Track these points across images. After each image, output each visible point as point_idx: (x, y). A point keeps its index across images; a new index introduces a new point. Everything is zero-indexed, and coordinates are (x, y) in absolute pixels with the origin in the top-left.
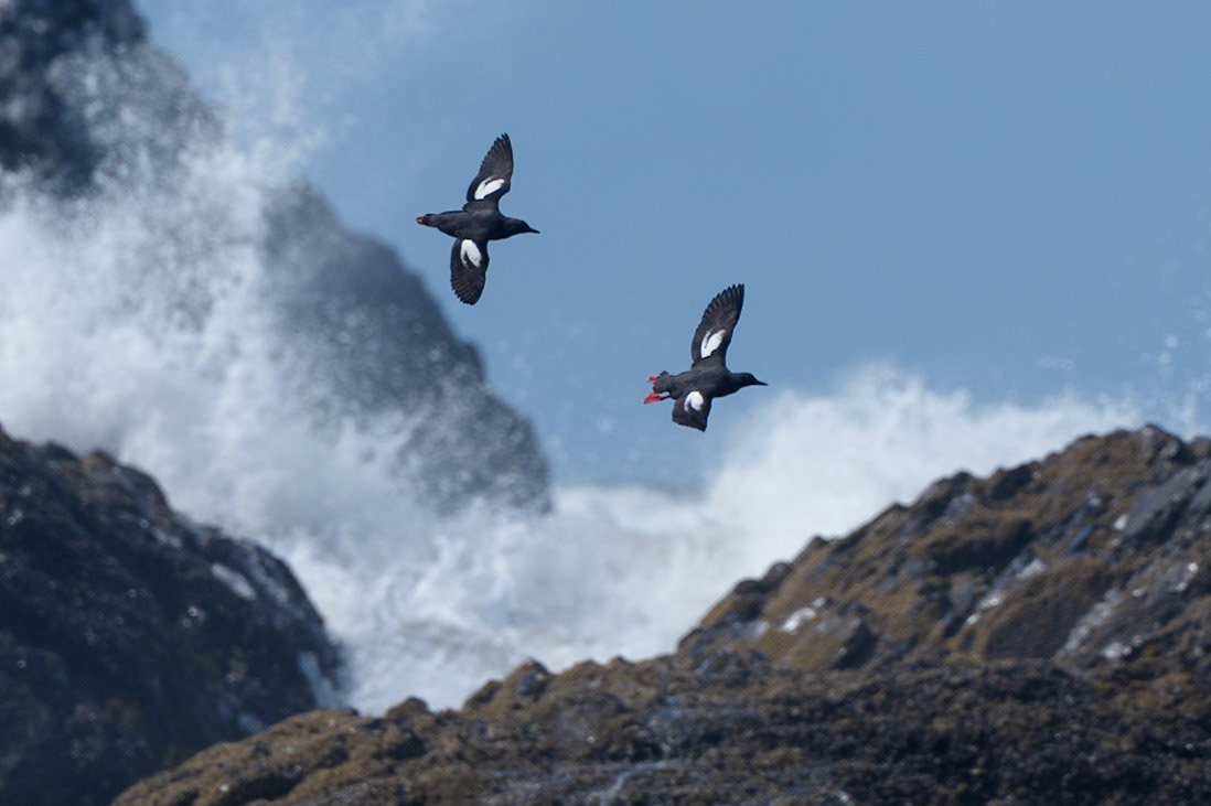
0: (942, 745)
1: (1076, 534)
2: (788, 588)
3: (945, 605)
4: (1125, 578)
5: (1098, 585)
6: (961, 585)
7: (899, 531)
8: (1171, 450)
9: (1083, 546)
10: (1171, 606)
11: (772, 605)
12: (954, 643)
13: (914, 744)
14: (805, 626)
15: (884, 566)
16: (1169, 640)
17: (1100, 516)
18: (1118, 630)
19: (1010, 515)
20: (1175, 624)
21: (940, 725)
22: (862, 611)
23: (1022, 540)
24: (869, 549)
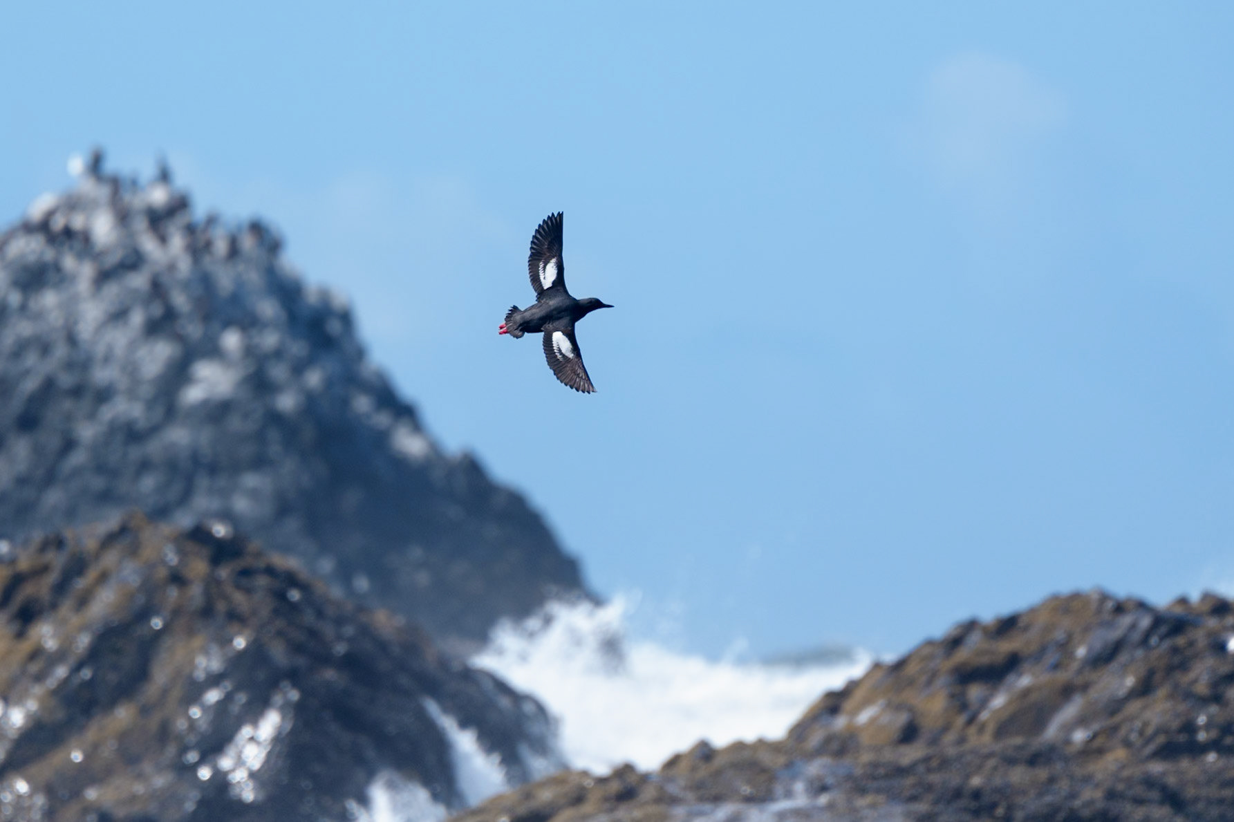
0: (977, 794)
1: (1051, 657)
2: (859, 695)
3: (964, 707)
4: (1085, 687)
5: (1067, 692)
6: (975, 692)
7: (931, 657)
8: (1110, 605)
9: (1056, 667)
10: (1115, 706)
11: (848, 705)
12: (972, 730)
13: (957, 794)
14: (873, 721)
15: (924, 679)
16: (1115, 729)
17: (1065, 647)
18: (1082, 721)
19: (1005, 647)
20: (1117, 719)
21: (976, 781)
22: (911, 709)
23: (1013, 663)
24: (912, 669)
